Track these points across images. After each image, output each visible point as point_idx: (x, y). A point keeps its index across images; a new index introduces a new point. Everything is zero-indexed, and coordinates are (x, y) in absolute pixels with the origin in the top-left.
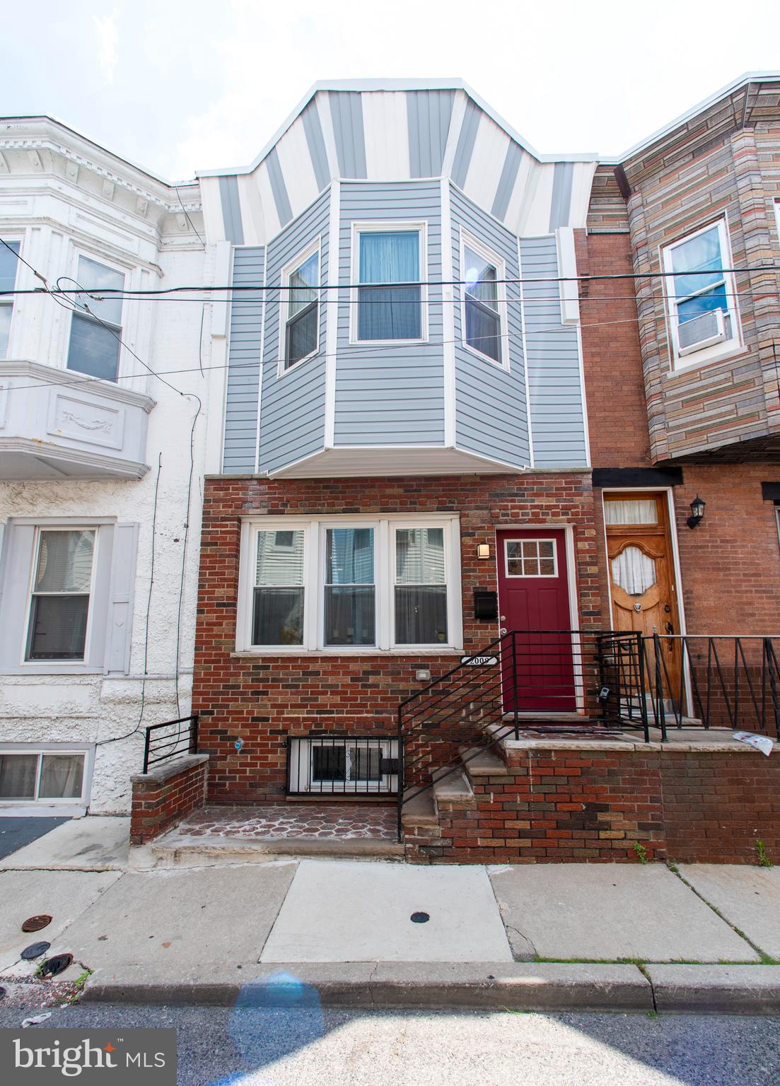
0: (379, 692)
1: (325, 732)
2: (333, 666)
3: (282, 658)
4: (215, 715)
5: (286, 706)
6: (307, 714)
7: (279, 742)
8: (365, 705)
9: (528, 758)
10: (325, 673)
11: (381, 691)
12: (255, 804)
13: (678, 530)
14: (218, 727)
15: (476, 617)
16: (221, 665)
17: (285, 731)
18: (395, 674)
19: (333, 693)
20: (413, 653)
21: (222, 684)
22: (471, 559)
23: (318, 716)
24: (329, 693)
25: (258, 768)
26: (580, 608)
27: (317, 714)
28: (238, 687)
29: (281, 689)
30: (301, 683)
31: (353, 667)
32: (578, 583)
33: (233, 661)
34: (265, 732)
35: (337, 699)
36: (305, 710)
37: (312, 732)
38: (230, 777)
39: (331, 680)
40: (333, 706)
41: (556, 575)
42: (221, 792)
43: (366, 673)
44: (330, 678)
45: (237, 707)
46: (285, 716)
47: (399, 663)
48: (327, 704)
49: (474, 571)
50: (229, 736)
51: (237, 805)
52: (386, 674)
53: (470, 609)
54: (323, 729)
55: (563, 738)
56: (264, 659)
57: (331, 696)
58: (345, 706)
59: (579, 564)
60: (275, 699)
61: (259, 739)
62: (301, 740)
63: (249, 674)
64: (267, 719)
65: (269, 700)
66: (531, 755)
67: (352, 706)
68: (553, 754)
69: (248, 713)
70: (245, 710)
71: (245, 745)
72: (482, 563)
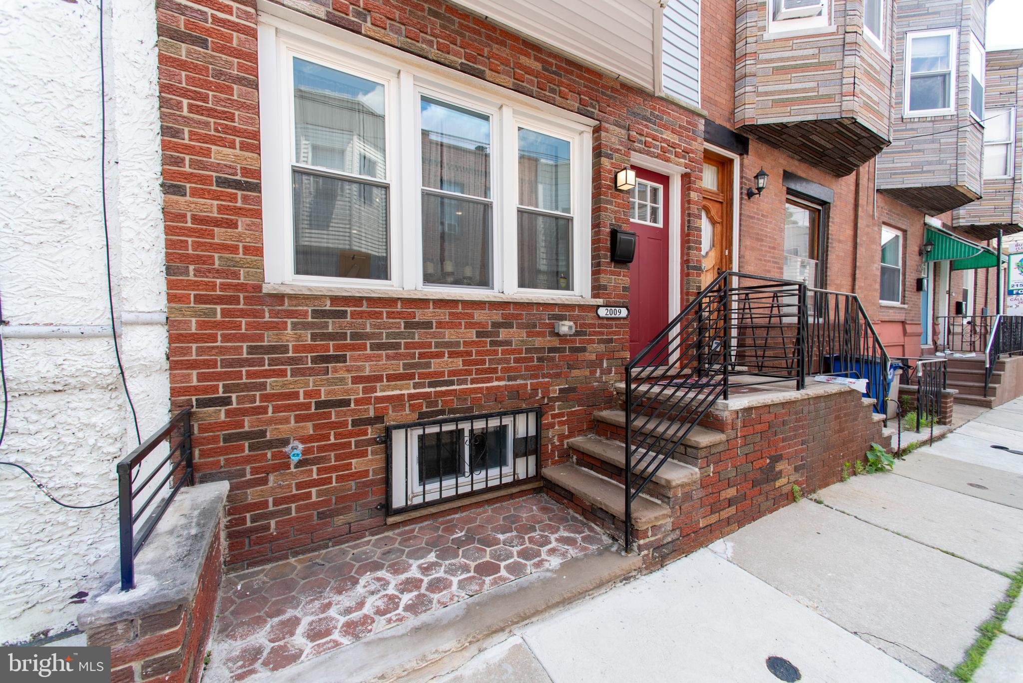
0: (513, 352)
1: (442, 412)
2: (451, 314)
3: (369, 299)
4: (235, 405)
5: (379, 379)
6: (414, 388)
7: (369, 436)
8: (495, 370)
10: (440, 325)
11: (515, 350)
12: (330, 544)
13: (741, 199)
14: (243, 427)
15: (612, 260)
16: (241, 306)
17: (379, 419)
18: (530, 327)
19: (452, 355)
20: (553, 299)
21: (245, 345)
22: (609, 187)
23: (432, 390)
24: (446, 355)
25: (334, 484)
26: (686, 262)
27: (429, 387)
28: (284, 349)
29: (368, 351)
30: (403, 341)
31: (479, 316)
32: (686, 235)
33: (267, 299)
34: (344, 424)
35: (458, 363)
36: (412, 382)
37: (422, 415)
38: (278, 511)
39: (449, 335)
40: (452, 373)
41: (660, 225)
42: (259, 541)
43: (496, 325)
44: (447, 332)
45: (284, 385)
46: (379, 394)
47: (535, 312)
48: (444, 372)
50: (269, 441)
51: (295, 554)
52: (520, 326)
53: (606, 250)
54: (440, 408)
56: (335, 299)
57: (450, 360)
58: (469, 372)
59: (689, 215)
60: (359, 369)
61: (332, 438)
62: (409, 429)
63: (305, 326)
64: (346, 403)
65: (348, 371)
67: (478, 371)
69: (307, 394)
70: (301, 391)
71: (304, 452)
72: (618, 195)
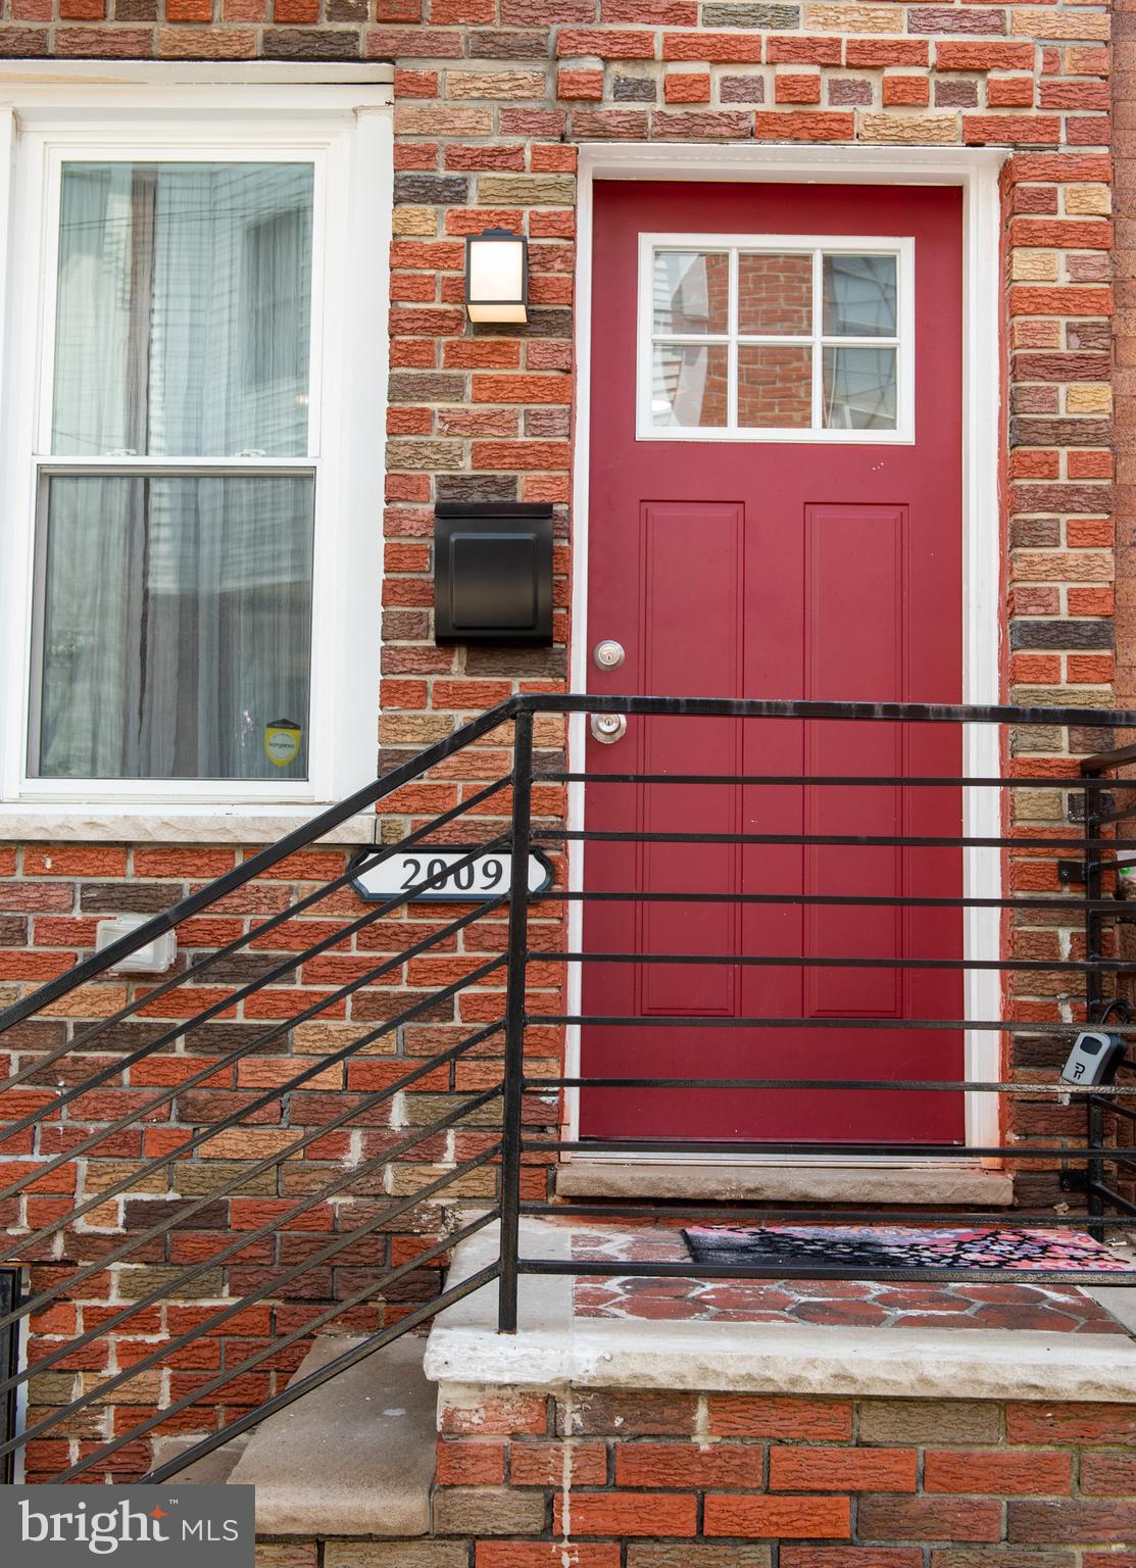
9: (558, 1436)
15: (446, 642)
20: (92, 824)
22: (438, 323)
26: (1009, 606)
32: (1010, 469)
41: (904, 432)
47: (19, 876)
49: (453, 389)
53: (419, 595)
55: (805, 1313)
59: (1015, 368)
66: (571, 1417)
68: (702, 1413)
72: (495, 348)
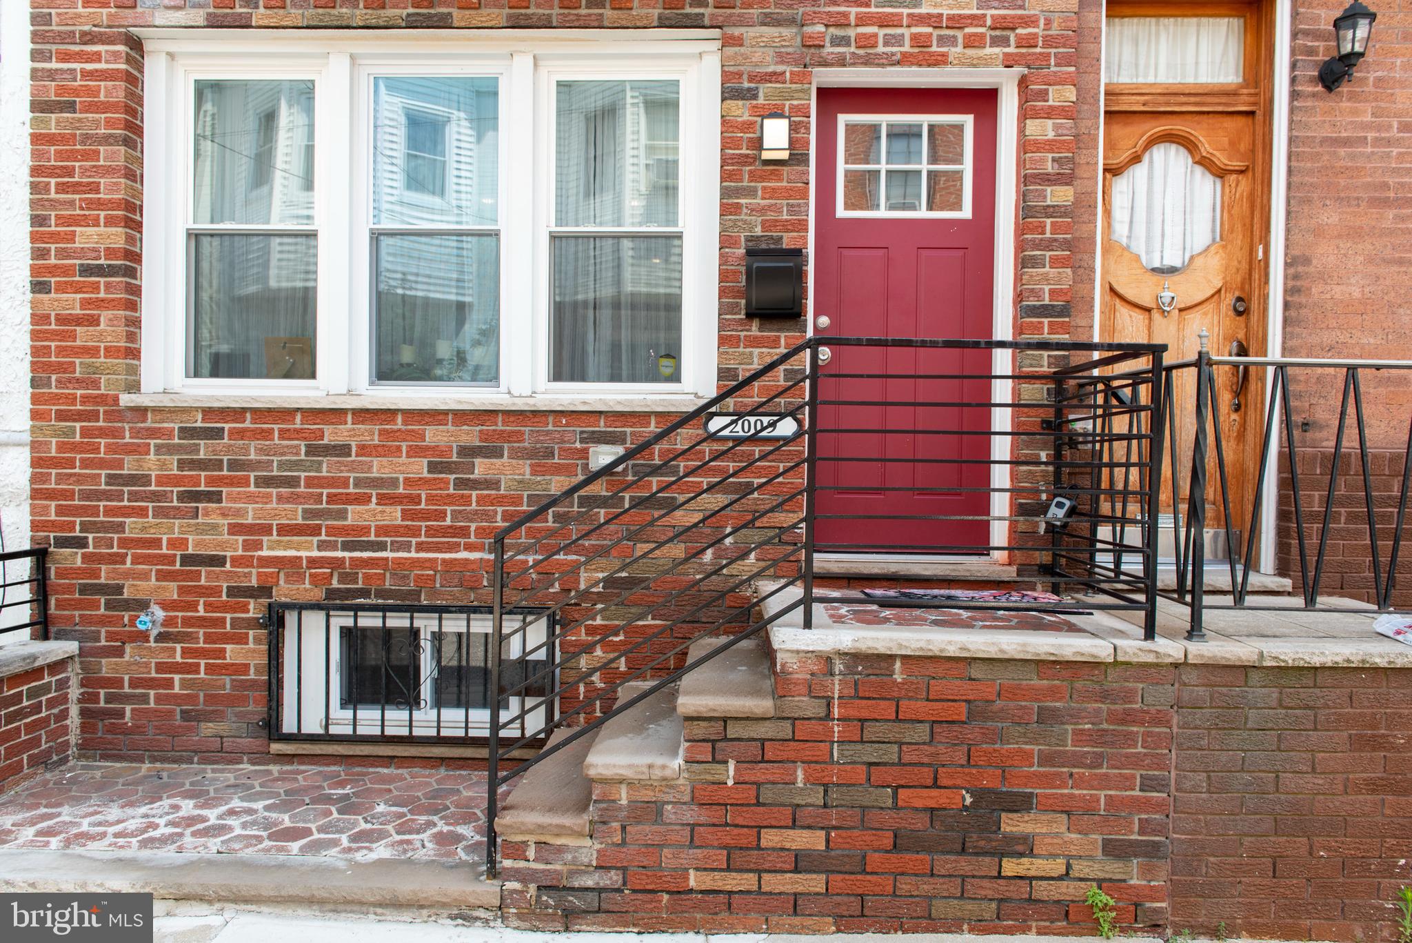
0: (500, 501)
1: (365, 593)
2: (381, 432)
3: (256, 412)
4: (91, 549)
5: (267, 530)
6: (319, 548)
7: (251, 615)
8: (464, 532)
9: (832, 674)
10: (363, 450)
11: (504, 497)
12: (196, 759)
13: (1294, 95)
14: (99, 577)
15: (750, 316)
16: (101, 424)
17: (264, 590)
18: (540, 457)
19: (383, 500)
20: (585, 403)
21: (103, 472)
22: (744, 160)
23: (347, 554)
24: (374, 500)
25: (202, 675)
26: (1019, 297)
27: (343, 550)
28: (144, 480)
29: (252, 488)
30: (303, 475)
31: (433, 435)
32: (1020, 230)
33: (129, 414)
34: (216, 591)
35: (394, 515)
36: (315, 539)
37: (331, 593)
38: (134, 696)
39: (378, 467)
40: (383, 530)
41: (966, 212)
42: (112, 730)
43: (469, 452)
44: (376, 462)
45: (144, 529)
46: (265, 553)
47: (550, 427)
48: (369, 528)
49: (751, 193)
50: (126, 601)
51: (154, 760)
52: (515, 455)
53: (737, 294)
54: (360, 585)
55: (936, 623)
56: (208, 412)
57: (380, 508)
58: (415, 532)
59: (1025, 179)
60: (239, 513)
61: (201, 608)
62: (304, 613)
63: (171, 449)
64: (218, 561)
65: (224, 515)
66: (839, 666)
67: (431, 531)
68: (898, 665)
69: (172, 544)
70: (165, 538)
71: (168, 622)
72: (772, 172)
